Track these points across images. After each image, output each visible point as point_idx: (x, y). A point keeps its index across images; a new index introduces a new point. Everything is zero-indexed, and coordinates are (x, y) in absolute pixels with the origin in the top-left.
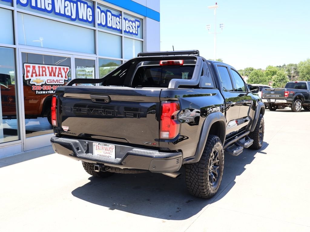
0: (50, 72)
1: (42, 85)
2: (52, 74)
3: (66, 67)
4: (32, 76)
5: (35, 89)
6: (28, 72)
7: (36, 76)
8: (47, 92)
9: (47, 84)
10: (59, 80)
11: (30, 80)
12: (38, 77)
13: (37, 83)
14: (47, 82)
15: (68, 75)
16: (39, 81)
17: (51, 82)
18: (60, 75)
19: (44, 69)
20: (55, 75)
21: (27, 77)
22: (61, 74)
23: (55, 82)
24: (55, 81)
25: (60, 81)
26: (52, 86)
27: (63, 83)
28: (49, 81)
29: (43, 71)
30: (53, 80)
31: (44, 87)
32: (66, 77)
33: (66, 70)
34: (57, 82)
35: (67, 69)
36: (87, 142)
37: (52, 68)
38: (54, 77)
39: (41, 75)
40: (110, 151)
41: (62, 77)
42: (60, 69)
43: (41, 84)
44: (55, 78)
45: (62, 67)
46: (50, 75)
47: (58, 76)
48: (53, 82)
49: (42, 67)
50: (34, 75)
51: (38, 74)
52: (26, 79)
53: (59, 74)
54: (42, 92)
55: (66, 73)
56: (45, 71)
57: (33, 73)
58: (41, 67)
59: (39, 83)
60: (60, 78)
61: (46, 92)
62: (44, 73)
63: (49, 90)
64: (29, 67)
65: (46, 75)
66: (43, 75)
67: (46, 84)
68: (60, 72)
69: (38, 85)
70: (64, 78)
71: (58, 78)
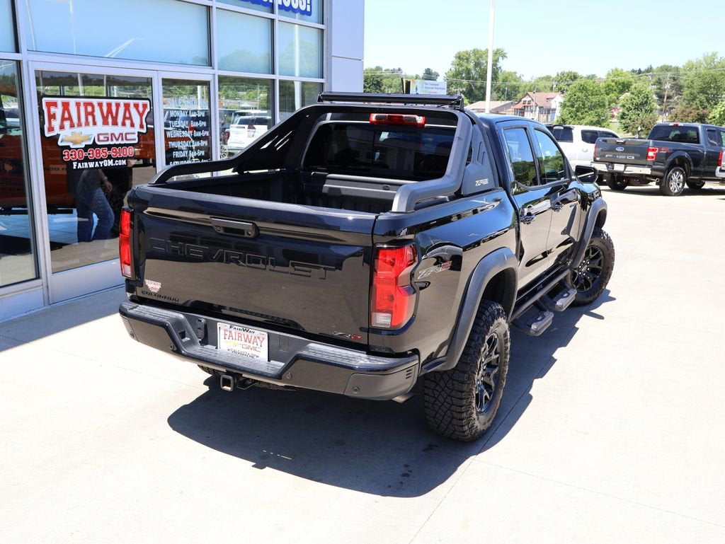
0: (105, 115)
1: (86, 148)
2: (110, 120)
3: (140, 102)
4: (62, 127)
5: (70, 157)
6: (52, 117)
7: (72, 126)
8: (99, 164)
9: (98, 143)
10: (126, 134)
11: (58, 135)
12: (77, 130)
13: (75, 143)
14: (99, 140)
15: (146, 122)
16: (78, 138)
17: (106, 139)
18: (128, 122)
19: (90, 109)
20: (115, 123)
21: (51, 129)
22: (130, 118)
23: (117, 140)
24: (117, 136)
25: (129, 137)
26: (109, 149)
27: (134, 140)
28: (102, 138)
29: (87, 114)
30: (112, 134)
31: (91, 152)
32: (141, 126)
33: (141, 109)
34: (122, 139)
35: (145, 106)
36: (203, 321)
37: (109, 105)
38: (115, 127)
39: (83, 124)
40: (255, 343)
41: (132, 125)
42: (127, 106)
43: (83, 146)
44: (118, 130)
45: (132, 102)
46: (105, 122)
47: (124, 124)
48: (112, 140)
49: (86, 105)
50: (67, 124)
51: (75, 120)
52: (47, 134)
53: (125, 118)
54: (86, 164)
55: (141, 115)
56: (92, 113)
57: (63, 119)
58: (82, 104)
59: (80, 143)
60: (128, 129)
61: (97, 163)
62: (90, 118)
63: (102, 160)
64: (55, 104)
65: (95, 123)
66: (87, 123)
67: (94, 145)
68: (127, 115)
69: (77, 149)
70: (137, 129)
71: (123, 128)
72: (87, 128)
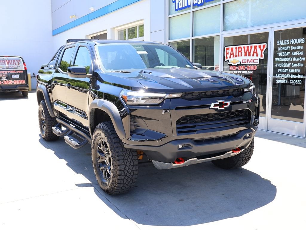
0: (246, 52)
1: (238, 65)
2: (248, 54)
3: (262, 45)
4: (230, 57)
5: (232, 69)
6: (228, 53)
7: (233, 57)
8: (242, 72)
9: (242, 63)
10: (254, 60)
11: (228, 61)
12: (235, 58)
13: (234, 63)
14: (242, 62)
15: (264, 54)
16: (235, 61)
17: (245, 62)
18: (255, 54)
19: (240, 50)
20: (249, 55)
21: (227, 58)
22: (256, 52)
23: (250, 62)
24: (250, 61)
25: (255, 61)
26: (246, 66)
27: (257, 62)
28: (243, 61)
29: (239, 52)
30: (248, 60)
31: (239, 67)
32: (261, 56)
33: (262, 48)
34: (252, 62)
35: (264, 46)
37: (248, 47)
38: (249, 57)
41: (257, 55)
42: (255, 47)
43: (236, 65)
44: (250, 58)
45: (258, 45)
46: (246, 55)
47: (253, 55)
48: (247, 62)
49: (239, 48)
50: (232, 56)
51: (235, 55)
53: (254, 52)
54: (237, 72)
55: (262, 51)
56: (241, 52)
57: (231, 54)
58: (238, 48)
59: (235, 63)
60: (255, 57)
61: (241, 72)
62: (240, 53)
63: (243, 70)
64: (228, 49)
65: (241, 55)
66: (239, 56)
67: (240, 64)
68: (255, 51)
69: (234, 66)
70: (259, 57)
71: (253, 57)
72: (239, 57)
